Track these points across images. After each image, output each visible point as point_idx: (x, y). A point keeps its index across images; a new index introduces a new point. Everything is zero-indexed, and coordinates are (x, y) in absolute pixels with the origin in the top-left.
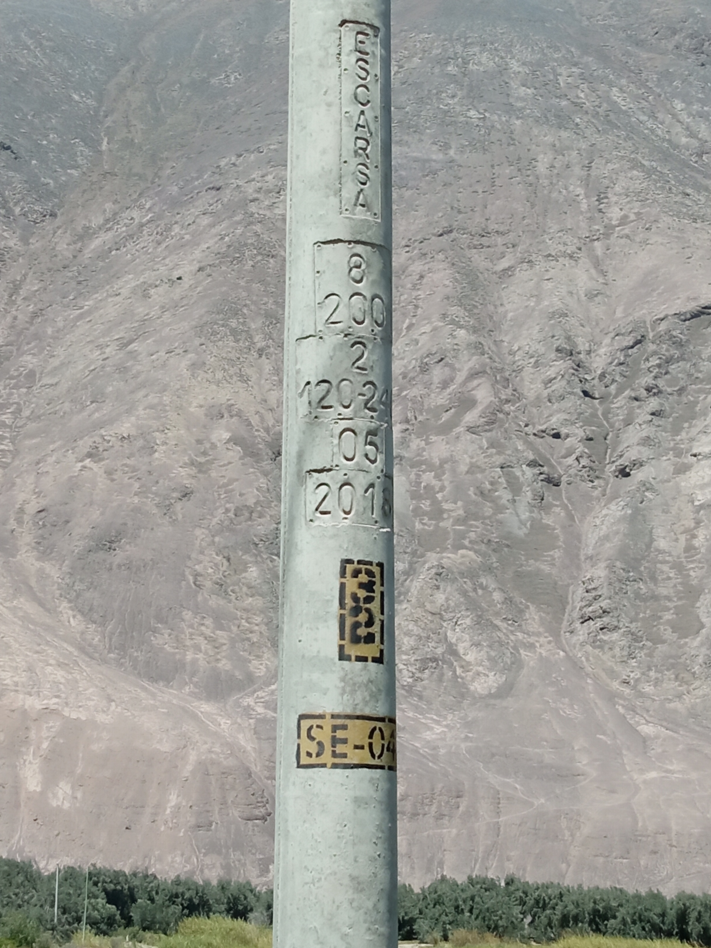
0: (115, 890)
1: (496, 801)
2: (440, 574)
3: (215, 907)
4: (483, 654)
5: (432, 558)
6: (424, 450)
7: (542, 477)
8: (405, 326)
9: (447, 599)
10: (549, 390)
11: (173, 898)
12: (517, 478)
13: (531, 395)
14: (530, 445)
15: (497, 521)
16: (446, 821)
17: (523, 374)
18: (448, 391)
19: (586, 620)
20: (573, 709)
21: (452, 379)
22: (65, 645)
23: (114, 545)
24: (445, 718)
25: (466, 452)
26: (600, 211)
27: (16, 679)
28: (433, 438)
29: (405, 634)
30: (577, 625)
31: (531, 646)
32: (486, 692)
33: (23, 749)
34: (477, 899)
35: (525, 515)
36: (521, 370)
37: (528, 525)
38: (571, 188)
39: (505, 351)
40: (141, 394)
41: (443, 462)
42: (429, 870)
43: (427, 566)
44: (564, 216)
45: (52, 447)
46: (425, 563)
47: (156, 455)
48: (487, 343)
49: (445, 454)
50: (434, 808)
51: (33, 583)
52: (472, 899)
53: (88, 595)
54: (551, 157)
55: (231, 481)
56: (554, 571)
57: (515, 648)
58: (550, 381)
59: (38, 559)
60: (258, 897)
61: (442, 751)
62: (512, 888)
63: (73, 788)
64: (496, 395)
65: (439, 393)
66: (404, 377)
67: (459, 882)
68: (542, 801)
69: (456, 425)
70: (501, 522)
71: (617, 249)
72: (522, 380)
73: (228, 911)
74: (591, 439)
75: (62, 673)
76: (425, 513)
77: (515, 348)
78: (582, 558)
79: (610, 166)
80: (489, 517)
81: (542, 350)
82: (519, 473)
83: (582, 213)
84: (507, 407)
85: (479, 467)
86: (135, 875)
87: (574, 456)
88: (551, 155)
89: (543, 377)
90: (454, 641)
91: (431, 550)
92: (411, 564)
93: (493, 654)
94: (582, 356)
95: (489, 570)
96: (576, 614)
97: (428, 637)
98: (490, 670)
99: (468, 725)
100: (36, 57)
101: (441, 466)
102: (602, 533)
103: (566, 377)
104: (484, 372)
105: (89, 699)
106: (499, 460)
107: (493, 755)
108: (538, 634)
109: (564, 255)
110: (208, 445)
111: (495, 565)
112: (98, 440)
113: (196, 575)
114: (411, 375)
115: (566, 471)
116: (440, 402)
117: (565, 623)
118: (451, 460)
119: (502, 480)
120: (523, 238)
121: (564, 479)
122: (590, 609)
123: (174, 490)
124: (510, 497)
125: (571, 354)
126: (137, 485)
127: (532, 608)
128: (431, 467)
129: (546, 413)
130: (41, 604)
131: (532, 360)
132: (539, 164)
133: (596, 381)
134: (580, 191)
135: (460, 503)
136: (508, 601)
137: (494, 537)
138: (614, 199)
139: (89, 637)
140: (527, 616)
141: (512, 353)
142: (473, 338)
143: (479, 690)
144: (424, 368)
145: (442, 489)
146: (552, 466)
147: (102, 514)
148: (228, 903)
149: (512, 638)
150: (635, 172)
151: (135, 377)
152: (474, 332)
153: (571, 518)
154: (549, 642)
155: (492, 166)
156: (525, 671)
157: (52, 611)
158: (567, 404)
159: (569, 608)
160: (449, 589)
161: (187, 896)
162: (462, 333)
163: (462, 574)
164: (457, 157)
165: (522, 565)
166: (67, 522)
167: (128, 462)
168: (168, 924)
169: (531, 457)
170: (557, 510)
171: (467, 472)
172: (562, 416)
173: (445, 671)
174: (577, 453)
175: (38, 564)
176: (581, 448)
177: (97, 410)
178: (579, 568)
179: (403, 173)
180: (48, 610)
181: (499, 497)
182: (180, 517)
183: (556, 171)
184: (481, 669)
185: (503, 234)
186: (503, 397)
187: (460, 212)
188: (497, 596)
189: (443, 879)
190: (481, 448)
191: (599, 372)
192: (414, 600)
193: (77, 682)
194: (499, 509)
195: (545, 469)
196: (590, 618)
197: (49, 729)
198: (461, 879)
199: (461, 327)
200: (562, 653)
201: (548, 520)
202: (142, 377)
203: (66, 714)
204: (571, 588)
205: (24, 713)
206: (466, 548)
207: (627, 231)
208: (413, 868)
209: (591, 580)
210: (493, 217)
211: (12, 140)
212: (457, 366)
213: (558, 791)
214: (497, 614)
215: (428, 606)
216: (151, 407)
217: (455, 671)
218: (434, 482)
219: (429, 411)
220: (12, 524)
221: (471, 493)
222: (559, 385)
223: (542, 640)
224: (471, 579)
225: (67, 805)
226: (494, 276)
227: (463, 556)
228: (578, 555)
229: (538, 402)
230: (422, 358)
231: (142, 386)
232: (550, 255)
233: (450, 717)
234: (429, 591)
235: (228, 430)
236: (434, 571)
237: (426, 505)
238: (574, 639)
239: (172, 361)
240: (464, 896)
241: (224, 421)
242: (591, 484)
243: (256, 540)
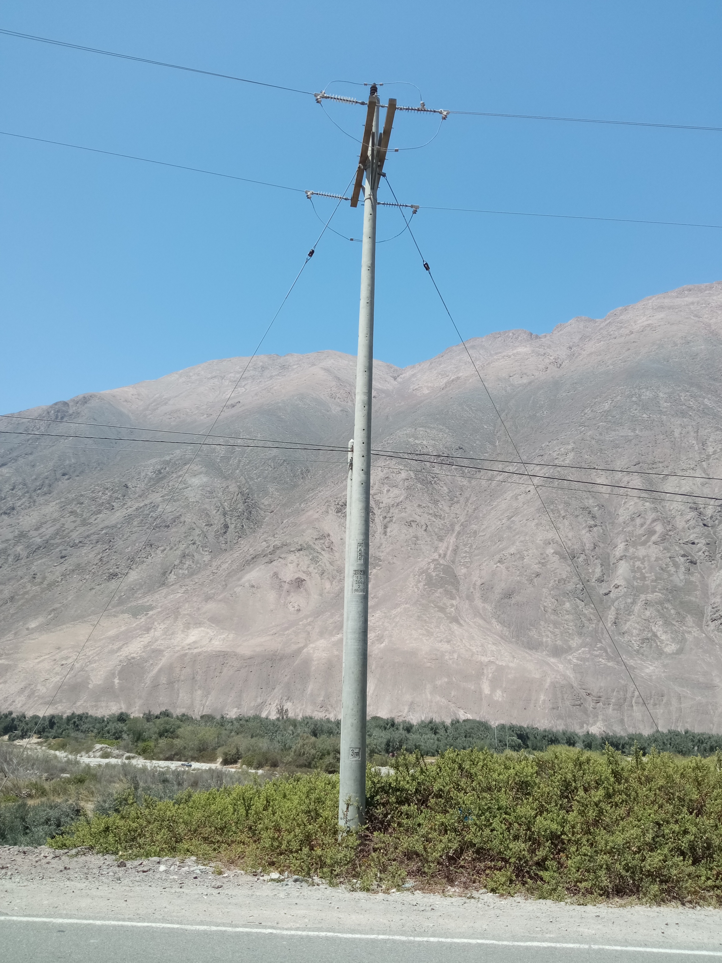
0: (520, 734)
1: (679, 698)
2: (647, 604)
3: (561, 741)
4: (669, 636)
5: (643, 597)
6: (635, 552)
7: (688, 561)
8: (623, 503)
9: (651, 614)
10: (688, 525)
11: (544, 737)
12: (677, 562)
13: (680, 527)
14: (682, 548)
15: (670, 580)
16: (657, 706)
17: (676, 519)
18: (644, 528)
19: (713, 620)
20: (711, 658)
21: (645, 523)
22: (495, 636)
23: (511, 596)
24: (654, 663)
25: (653, 552)
26: (704, 449)
27: (477, 650)
28: (639, 547)
29: (634, 629)
30: (710, 622)
31: (690, 632)
32: (671, 652)
33: (482, 677)
34: (673, 739)
35: (682, 577)
36: (675, 517)
37: (684, 581)
38: (690, 441)
39: (668, 510)
40: (517, 537)
41: (644, 557)
42: (652, 727)
43: (641, 600)
44: (688, 453)
45: (484, 559)
46: (640, 599)
47: (525, 560)
48: (659, 507)
49: (645, 554)
50: (652, 701)
51: (481, 612)
52: (671, 739)
53: (502, 616)
54: (680, 430)
55: (556, 569)
56: (697, 600)
57: (683, 633)
58: (688, 521)
59: (483, 603)
60: (579, 738)
61: (654, 677)
62: (688, 735)
63: (502, 692)
64: (665, 528)
65: (640, 529)
66: (624, 523)
67: (665, 732)
68: (700, 698)
69: (648, 542)
70: (671, 581)
71: (713, 464)
72: (676, 521)
73: (567, 743)
74: (709, 544)
75: (495, 647)
76: (638, 578)
77: (672, 508)
78: (710, 594)
79: (707, 431)
80: (666, 579)
81: (683, 508)
82: (678, 560)
83: (696, 451)
84: (670, 533)
85: (660, 558)
86: (528, 728)
87: (702, 551)
88: (680, 429)
89: (685, 519)
90: (655, 631)
91: (642, 593)
92: (634, 600)
93: (673, 636)
94: (701, 510)
95: (668, 601)
96: (709, 618)
97: (644, 630)
98: (672, 642)
99: (665, 666)
100: (470, 414)
101: (643, 559)
102: (717, 583)
103: (695, 519)
104: (659, 519)
105: (506, 657)
106: (669, 555)
107: (676, 679)
108: (693, 627)
109: (690, 469)
110: (545, 555)
111: (671, 599)
112: (501, 555)
113: (545, 607)
114: (628, 522)
115: (699, 558)
116: (640, 532)
117: (704, 622)
118: (648, 556)
119: (671, 563)
120: (671, 463)
121: (698, 561)
122: (715, 616)
123: (533, 574)
124: (675, 570)
125: (697, 509)
126: (518, 572)
127: (689, 616)
128: (639, 559)
129: (688, 534)
130: (485, 620)
131: (680, 513)
132: (675, 433)
133: (709, 520)
134: (694, 442)
135: (653, 574)
136: (678, 613)
137: (669, 587)
138: (710, 444)
139: (504, 633)
140: (687, 619)
141: (670, 511)
142: (653, 506)
143: (669, 651)
144: (632, 519)
145: (645, 568)
146: (693, 556)
147: (506, 584)
148: (567, 740)
149: (681, 629)
150: (718, 432)
151: (514, 530)
152: (653, 503)
153: (703, 577)
154: (698, 630)
155: (655, 436)
156: (688, 642)
157: (489, 623)
158: (697, 530)
159: (705, 615)
160: (651, 609)
161: (550, 736)
162: (647, 504)
163: (656, 603)
164: (639, 434)
165: (682, 598)
166: (492, 588)
167: (514, 563)
168: (543, 748)
169: (683, 553)
170: (697, 574)
171: (655, 561)
172: (695, 535)
173: (653, 644)
174: (703, 550)
175: (483, 605)
176: (704, 548)
177: (501, 544)
178: (708, 598)
179: (617, 442)
180: (488, 622)
181: (670, 570)
182: (536, 584)
183: (683, 435)
184: (668, 642)
185: (662, 462)
186: (668, 529)
187: (642, 455)
188: (673, 611)
189: (658, 731)
190: (660, 550)
191: (710, 516)
192: (636, 614)
193: (500, 650)
194: (670, 575)
195: (689, 558)
196: (715, 620)
197: (491, 669)
198: (665, 731)
199: (647, 502)
200: (704, 635)
201: (693, 579)
202: (517, 530)
203: (497, 663)
204: (706, 607)
205: (481, 663)
206: (658, 592)
207: (716, 457)
208: (645, 726)
209: (714, 603)
210: (657, 456)
211: (463, 445)
212: (646, 517)
213: (706, 694)
214: (673, 619)
215: (643, 617)
216: (521, 542)
217: (657, 644)
218: (641, 565)
219: (636, 536)
220: (472, 590)
221: (657, 568)
222: (692, 522)
223: (694, 629)
224: (661, 605)
225: (500, 699)
226: (660, 480)
227: (656, 596)
228: (708, 593)
229: (684, 530)
230: (631, 515)
231: (518, 534)
232: (683, 469)
233: (656, 663)
234: (643, 610)
235: (553, 549)
236: (644, 602)
237: (638, 575)
238: (709, 629)
239: (528, 523)
240: (667, 738)
241: (551, 546)
242: (710, 563)
243: (568, 592)
